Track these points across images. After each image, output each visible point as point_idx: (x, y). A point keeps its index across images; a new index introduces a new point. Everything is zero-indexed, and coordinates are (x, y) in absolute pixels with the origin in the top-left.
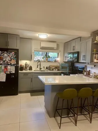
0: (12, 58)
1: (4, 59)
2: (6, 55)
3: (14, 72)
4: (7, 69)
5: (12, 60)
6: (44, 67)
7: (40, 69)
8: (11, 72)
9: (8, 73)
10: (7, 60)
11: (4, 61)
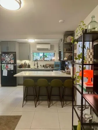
0: (11, 58)
1: (6, 60)
2: (7, 57)
3: (13, 69)
4: (8, 67)
5: (11, 60)
6: (41, 65)
7: (38, 67)
8: (11, 69)
9: (9, 70)
10: (8, 60)
11: (6, 61)
